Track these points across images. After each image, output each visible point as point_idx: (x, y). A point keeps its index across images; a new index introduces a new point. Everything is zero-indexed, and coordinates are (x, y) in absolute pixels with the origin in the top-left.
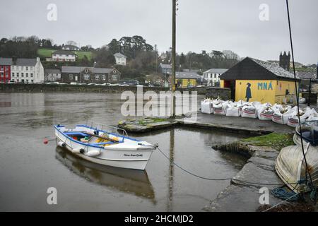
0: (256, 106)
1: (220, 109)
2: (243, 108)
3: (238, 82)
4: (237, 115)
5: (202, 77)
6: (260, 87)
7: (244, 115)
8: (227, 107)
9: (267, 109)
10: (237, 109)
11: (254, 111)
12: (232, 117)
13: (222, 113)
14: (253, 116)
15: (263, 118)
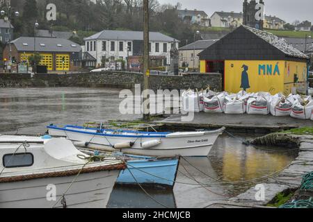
0: (267, 98)
1: (216, 104)
2: (249, 101)
3: (228, 63)
4: (241, 111)
5: (84, 48)
6: (262, 71)
7: (251, 110)
8: (225, 101)
9: (283, 101)
10: (240, 102)
11: (265, 104)
12: (234, 115)
13: (219, 110)
14: (264, 111)
15: (278, 113)
